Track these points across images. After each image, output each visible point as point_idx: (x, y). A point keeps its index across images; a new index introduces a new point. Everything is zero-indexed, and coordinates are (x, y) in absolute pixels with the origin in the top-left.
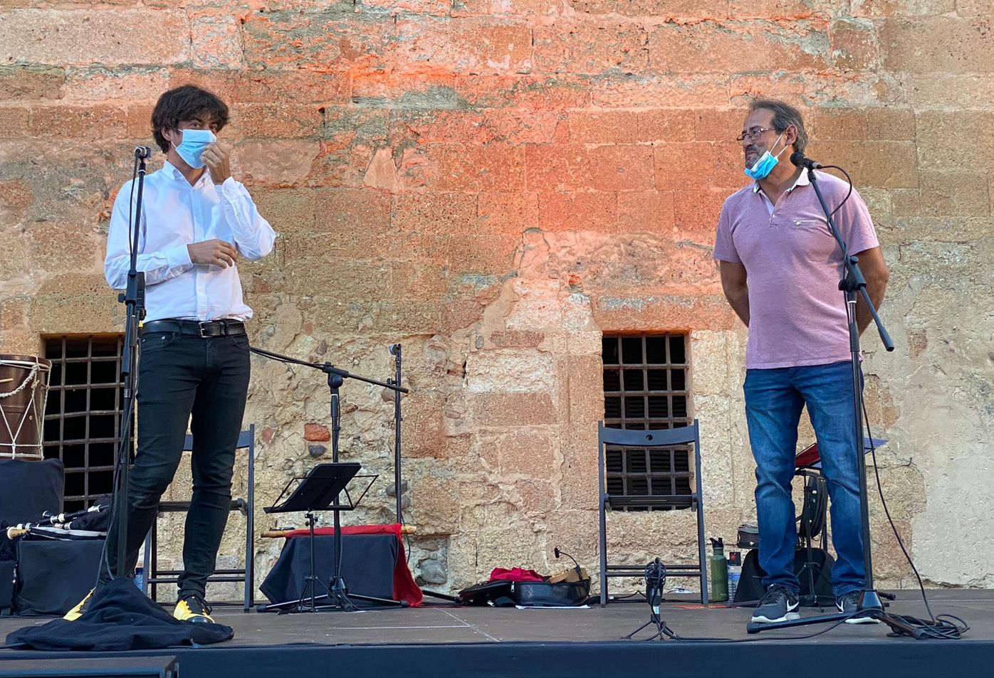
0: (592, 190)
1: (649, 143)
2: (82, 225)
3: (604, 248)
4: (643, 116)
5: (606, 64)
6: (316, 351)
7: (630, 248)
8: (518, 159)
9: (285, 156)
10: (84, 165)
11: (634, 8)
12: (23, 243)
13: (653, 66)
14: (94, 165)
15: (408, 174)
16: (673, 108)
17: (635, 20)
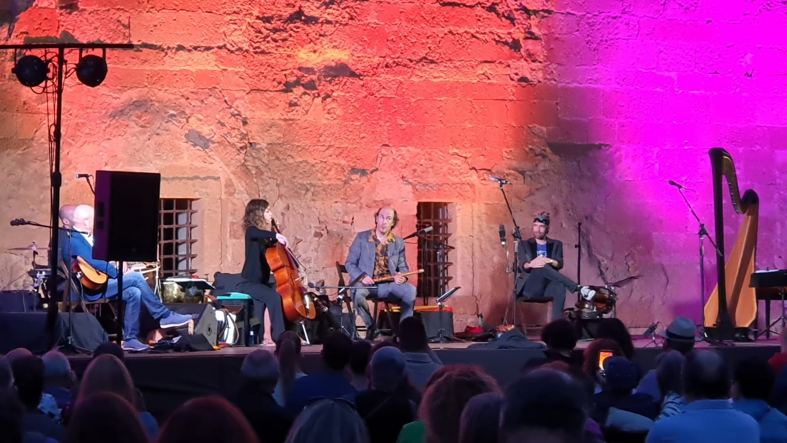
0: (413, 124)
1: (439, 99)
2: (177, 138)
3: (418, 156)
4: (438, 84)
5: (420, 54)
6: (285, 209)
7: (429, 156)
8: (380, 106)
9: (270, 100)
10: (175, 103)
11: (434, 22)
12: (148, 146)
13: (443, 56)
14: (180, 103)
15: (328, 113)
16: (451, 80)
17: (434, 30)
